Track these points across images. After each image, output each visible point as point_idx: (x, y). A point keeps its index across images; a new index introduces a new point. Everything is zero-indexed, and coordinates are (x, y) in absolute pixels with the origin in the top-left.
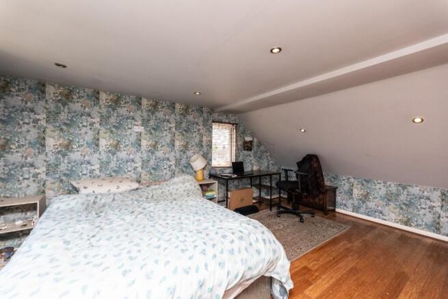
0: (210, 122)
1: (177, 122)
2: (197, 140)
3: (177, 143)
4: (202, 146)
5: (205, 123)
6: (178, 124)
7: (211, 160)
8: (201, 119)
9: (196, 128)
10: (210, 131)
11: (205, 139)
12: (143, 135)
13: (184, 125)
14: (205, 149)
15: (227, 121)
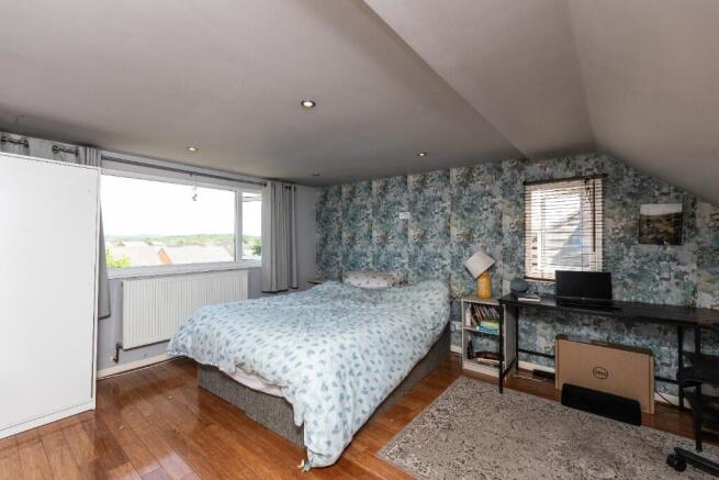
0: (519, 186)
1: (453, 198)
2: (490, 224)
3: (454, 231)
4: (501, 234)
5: (507, 189)
6: (455, 201)
7: (523, 263)
8: (499, 183)
9: (485, 202)
10: (521, 203)
11: (507, 220)
12: (410, 222)
13: (464, 201)
14: (507, 240)
15: (570, 174)
